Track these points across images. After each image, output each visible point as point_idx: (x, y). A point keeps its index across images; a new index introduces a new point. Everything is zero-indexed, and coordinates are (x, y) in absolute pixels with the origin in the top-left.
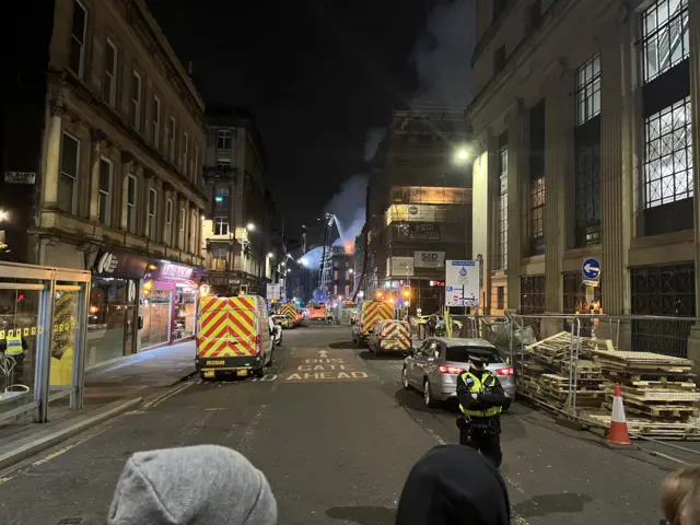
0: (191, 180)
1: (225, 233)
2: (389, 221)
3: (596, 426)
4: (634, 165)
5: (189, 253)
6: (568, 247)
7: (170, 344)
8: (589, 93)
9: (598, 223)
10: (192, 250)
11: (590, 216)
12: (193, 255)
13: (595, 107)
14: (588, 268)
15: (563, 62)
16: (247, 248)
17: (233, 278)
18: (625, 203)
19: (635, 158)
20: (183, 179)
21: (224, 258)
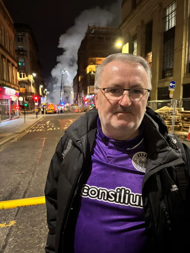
0: (11, 54)
1: (24, 77)
2: (88, 72)
3: (182, 136)
4: (187, 46)
5: (14, 84)
6: (159, 79)
7: (11, 120)
8: (170, 18)
9: (172, 69)
10: (15, 83)
11: (168, 67)
12: (15, 85)
13: (172, 23)
14: (171, 84)
15: (160, 5)
16: (33, 83)
17: (29, 95)
18: (183, 61)
19: (187, 44)
20: (9, 53)
21: (24, 87)
